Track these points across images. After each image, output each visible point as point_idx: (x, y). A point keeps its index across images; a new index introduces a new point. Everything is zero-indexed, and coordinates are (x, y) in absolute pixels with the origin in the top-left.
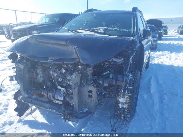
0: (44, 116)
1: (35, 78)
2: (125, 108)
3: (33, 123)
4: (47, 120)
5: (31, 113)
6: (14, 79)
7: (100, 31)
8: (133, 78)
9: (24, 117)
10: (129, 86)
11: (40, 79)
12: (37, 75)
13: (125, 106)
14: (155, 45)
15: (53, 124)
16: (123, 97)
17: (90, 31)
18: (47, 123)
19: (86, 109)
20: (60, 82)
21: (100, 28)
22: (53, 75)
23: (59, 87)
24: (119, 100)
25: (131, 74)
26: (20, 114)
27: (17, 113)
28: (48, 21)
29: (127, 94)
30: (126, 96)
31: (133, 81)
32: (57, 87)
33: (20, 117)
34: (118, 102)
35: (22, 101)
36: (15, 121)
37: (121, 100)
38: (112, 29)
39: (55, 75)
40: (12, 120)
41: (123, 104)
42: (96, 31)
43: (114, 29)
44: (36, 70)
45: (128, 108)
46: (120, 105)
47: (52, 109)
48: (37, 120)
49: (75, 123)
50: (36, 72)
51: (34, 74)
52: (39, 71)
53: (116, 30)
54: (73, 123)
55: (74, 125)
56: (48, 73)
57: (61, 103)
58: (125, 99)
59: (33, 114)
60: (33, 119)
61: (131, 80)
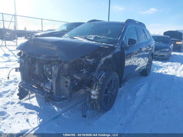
0: (38, 102)
1: (34, 71)
2: (95, 99)
3: (28, 105)
4: (39, 104)
5: (29, 99)
6: (18, 70)
7: (90, 38)
8: (105, 76)
9: (23, 101)
10: (100, 82)
11: (37, 72)
12: (35, 69)
13: (96, 97)
14: (167, 55)
15: (42, 107)
16: (95, 90)
17: (83, 38)
18: (39, 106)
19: (64, 96)
20: (50, 75)
21: (92, 36)
22: (46, 69)
23: (49, 79)
24: (92, 92)
25: (105, 73)
26: (21, 98)
27: (19, 97)
28: (66, 29)
29: (98, 88)
30: (97, 90)
31: (104, 78)
32: (47, 79)
33: (20, 100)
34: (91, 94)
35: (21, 87)
36: (16, 102)
37: (93, 92)
38: (101, 37)
39: (47, 69)
40: (14, 102)
41: (94, 95)
42: (88, 38)
43: (102, 37)
44: (35, 65)
45: (97, 99)
46: (92, 97)
47: (39, 93)
48: (32, 104)
49: (59, 109)
50: (35, 66)
51: (33, 67)
52: (37, 66)
53: (103, 38)
54: (57, 109)
55: (58, 110)
56: (43, 68)
57: (49, 91)
58: (96, 91)
59: (31, 100)
60: (30, 103)
61: (102, 77)
